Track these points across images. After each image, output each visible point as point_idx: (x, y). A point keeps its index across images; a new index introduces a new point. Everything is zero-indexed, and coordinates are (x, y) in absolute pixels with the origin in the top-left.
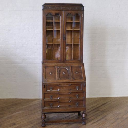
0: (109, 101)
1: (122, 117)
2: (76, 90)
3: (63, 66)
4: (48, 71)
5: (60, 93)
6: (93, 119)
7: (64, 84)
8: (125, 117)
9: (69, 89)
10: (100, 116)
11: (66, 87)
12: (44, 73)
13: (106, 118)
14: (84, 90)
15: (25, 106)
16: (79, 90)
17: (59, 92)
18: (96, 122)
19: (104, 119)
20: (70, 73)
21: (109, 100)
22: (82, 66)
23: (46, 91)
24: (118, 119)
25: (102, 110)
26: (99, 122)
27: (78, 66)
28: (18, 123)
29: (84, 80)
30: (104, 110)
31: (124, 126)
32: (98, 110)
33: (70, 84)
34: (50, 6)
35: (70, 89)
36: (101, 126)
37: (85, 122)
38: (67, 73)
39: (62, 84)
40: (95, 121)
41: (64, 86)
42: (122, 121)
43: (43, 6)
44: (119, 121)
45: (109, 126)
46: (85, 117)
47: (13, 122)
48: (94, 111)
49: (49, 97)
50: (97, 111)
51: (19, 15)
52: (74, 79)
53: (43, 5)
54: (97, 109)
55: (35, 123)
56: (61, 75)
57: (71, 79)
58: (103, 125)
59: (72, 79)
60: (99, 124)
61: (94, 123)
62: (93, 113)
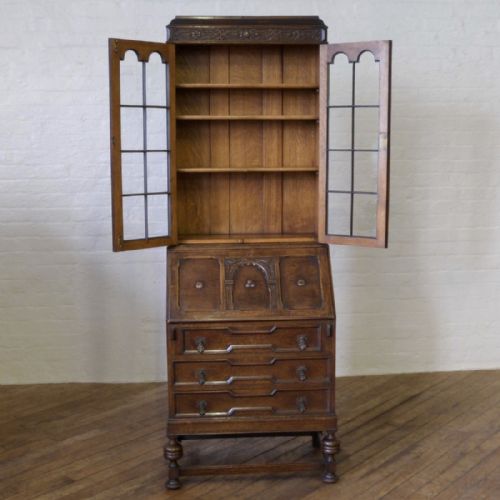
0: (428, 389)
1: (478, 447)
2: (296, 349)
3: (250, 259)
4: (189, 275)
5: (233, 360)
6: (368, 458)
7: (249, 325)
8: (489, 446)
9: (270, 345)
10: (393, 443)
11: (258, 337)
12: (173, 284)
13: (417, 451)
14: (327, 348)
15: (109, 413)
16: (310, 349)
17: (231, 356)
18: (380, 467)
19: (412, 456)
20: (271, 284)
21: (428, 386)
22: (323, 258)
23: (181, 354)
24: (463, 455)
25: (400, 421)
26: (391, 468)
27: (307, 257)
28: (82, 475)
29: (326, 311)
30: (412, 420)
31: (486, 479)
32: (387, 424)
33: (272, 327)
34: (196, 29)
35: (274, 346)
36: (397, 484)
37: (333, 474)
38: (262, 283)
39: (240, 325)
40: (376, 465)
41: (252, 334)
42: (479, 464)
43: (167, 27)
44: (467, 463)
45: (430, 482)
46: (332, 455)
47: (63, 473)
48: (372, 427)
49: (192, 377)
50: (381, 427)
51: (81, 64)
52: (288, 305)
53: (168, 23)
54: (382, 418)
55: (148, 476)
56: (240, 291)
57: (275, 307)
58: (408, 477)
59: (280, 306)
60: (392, 474)
61: (373, 471)
62: (367, 434)
